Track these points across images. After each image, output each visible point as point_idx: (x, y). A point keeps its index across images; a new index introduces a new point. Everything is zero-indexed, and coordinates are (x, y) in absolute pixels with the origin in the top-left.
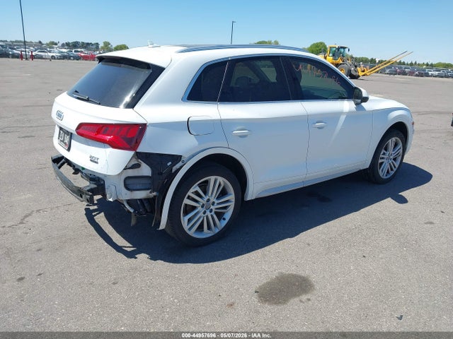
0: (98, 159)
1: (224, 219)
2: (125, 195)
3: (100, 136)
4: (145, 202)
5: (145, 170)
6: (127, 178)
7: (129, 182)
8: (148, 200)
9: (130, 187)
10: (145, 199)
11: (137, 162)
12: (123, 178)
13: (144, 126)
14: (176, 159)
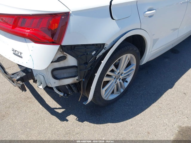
0: (21, 53)
1: (127, 82)
2: (54, 83)
3: (17, 29)
4: (72, 86)
5: (71, 61)
6: (54, 70)
7: (56, 72)
8: (75, 84)
9: (58, 76)
10: (72, 84)
11: (62, 55)
12: (50, 70)
13: (67, 15)
14: (99, 47)
